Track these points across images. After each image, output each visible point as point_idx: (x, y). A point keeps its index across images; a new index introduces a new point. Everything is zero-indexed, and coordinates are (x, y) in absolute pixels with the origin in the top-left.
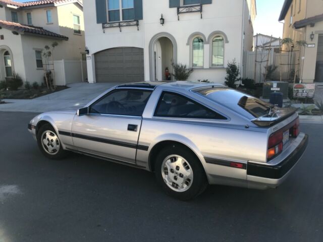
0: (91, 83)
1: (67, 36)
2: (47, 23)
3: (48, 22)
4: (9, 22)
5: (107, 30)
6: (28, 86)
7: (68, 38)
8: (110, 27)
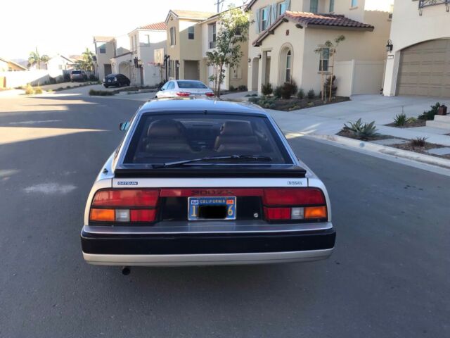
0: (387, 97)
1: (372, 25)
2: (350, 7)
3: (352, 6)
4: (306, 13)
5: (425, 11)
6: (301, 95)
7: (373, 27)
8: (431, 5)
